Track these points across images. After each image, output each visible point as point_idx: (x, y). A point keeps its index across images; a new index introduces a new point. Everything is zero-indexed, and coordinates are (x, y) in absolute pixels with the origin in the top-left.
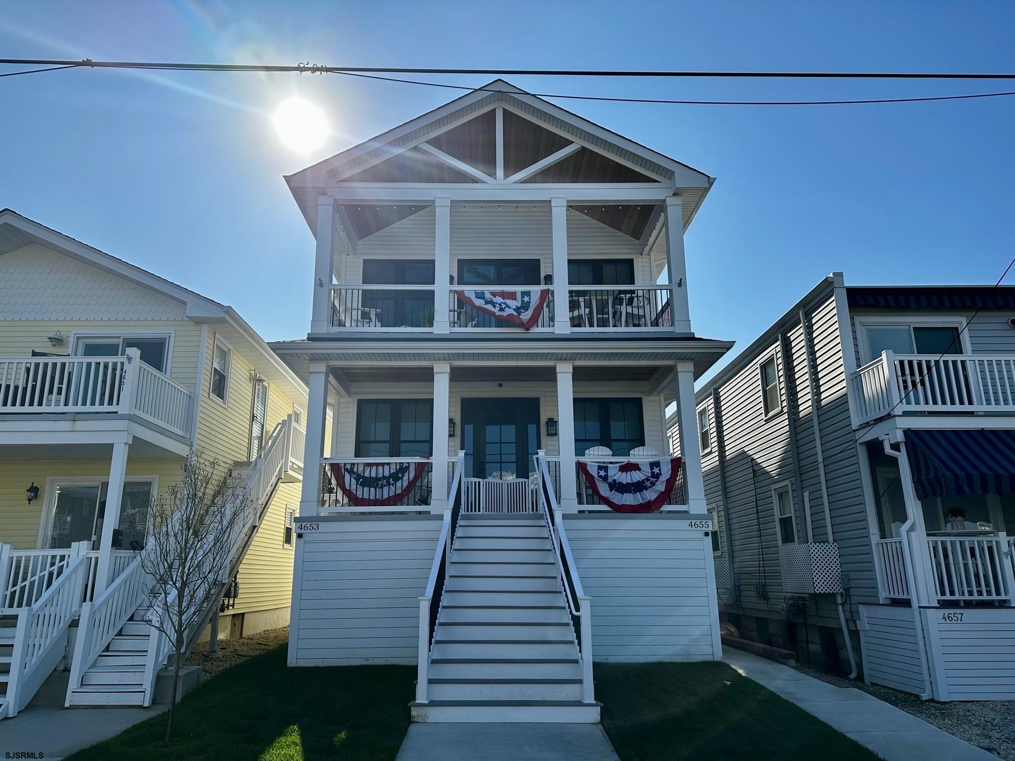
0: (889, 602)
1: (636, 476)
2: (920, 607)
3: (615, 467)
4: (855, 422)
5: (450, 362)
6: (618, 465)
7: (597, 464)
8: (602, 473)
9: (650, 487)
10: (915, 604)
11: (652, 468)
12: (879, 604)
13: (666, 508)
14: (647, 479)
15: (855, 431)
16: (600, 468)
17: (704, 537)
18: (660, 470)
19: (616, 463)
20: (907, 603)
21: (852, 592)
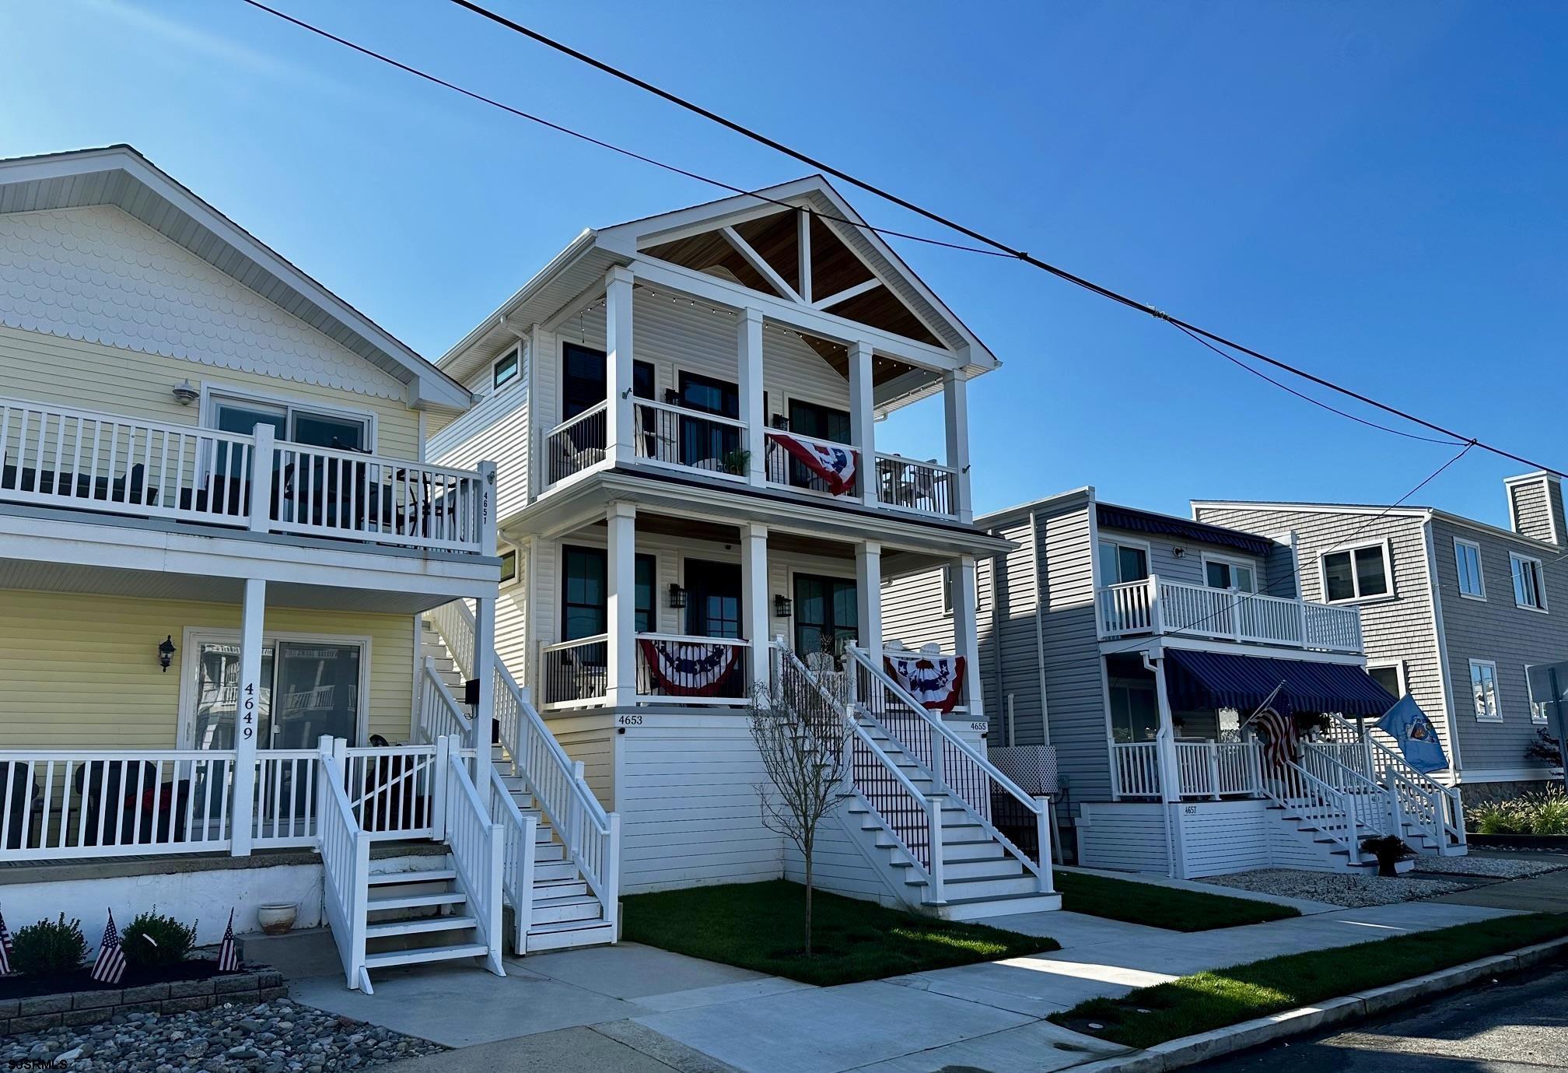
0: (1120, 800)
1: (929, 675)
2: (1170, 803)
3: (913, 664)
4: (1101, 634)
5: (768, 524)
6: (915, 662)
7: (898, 659)
8: (902, 670)
9: (942, 686)
10: (1166, 800)
11: (942, 668)
12: (1112, 802)
13: (956, 709)
14: (940, 678)
15: (1099, 642)
16: (901, 664)
17: (981, 739)
18: (947, 669)
19: (913, 659)
20: (1159, 800)
21: (1072, 791)
